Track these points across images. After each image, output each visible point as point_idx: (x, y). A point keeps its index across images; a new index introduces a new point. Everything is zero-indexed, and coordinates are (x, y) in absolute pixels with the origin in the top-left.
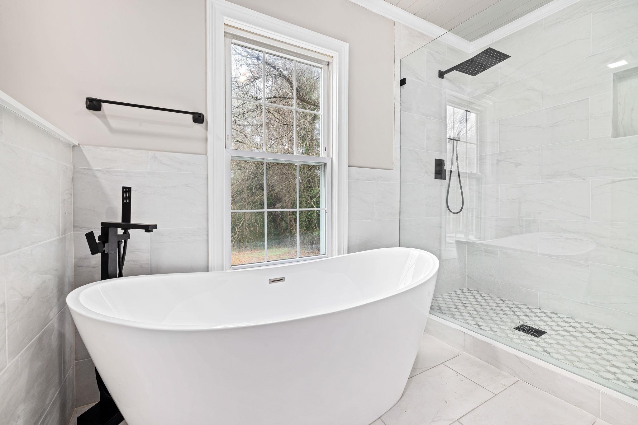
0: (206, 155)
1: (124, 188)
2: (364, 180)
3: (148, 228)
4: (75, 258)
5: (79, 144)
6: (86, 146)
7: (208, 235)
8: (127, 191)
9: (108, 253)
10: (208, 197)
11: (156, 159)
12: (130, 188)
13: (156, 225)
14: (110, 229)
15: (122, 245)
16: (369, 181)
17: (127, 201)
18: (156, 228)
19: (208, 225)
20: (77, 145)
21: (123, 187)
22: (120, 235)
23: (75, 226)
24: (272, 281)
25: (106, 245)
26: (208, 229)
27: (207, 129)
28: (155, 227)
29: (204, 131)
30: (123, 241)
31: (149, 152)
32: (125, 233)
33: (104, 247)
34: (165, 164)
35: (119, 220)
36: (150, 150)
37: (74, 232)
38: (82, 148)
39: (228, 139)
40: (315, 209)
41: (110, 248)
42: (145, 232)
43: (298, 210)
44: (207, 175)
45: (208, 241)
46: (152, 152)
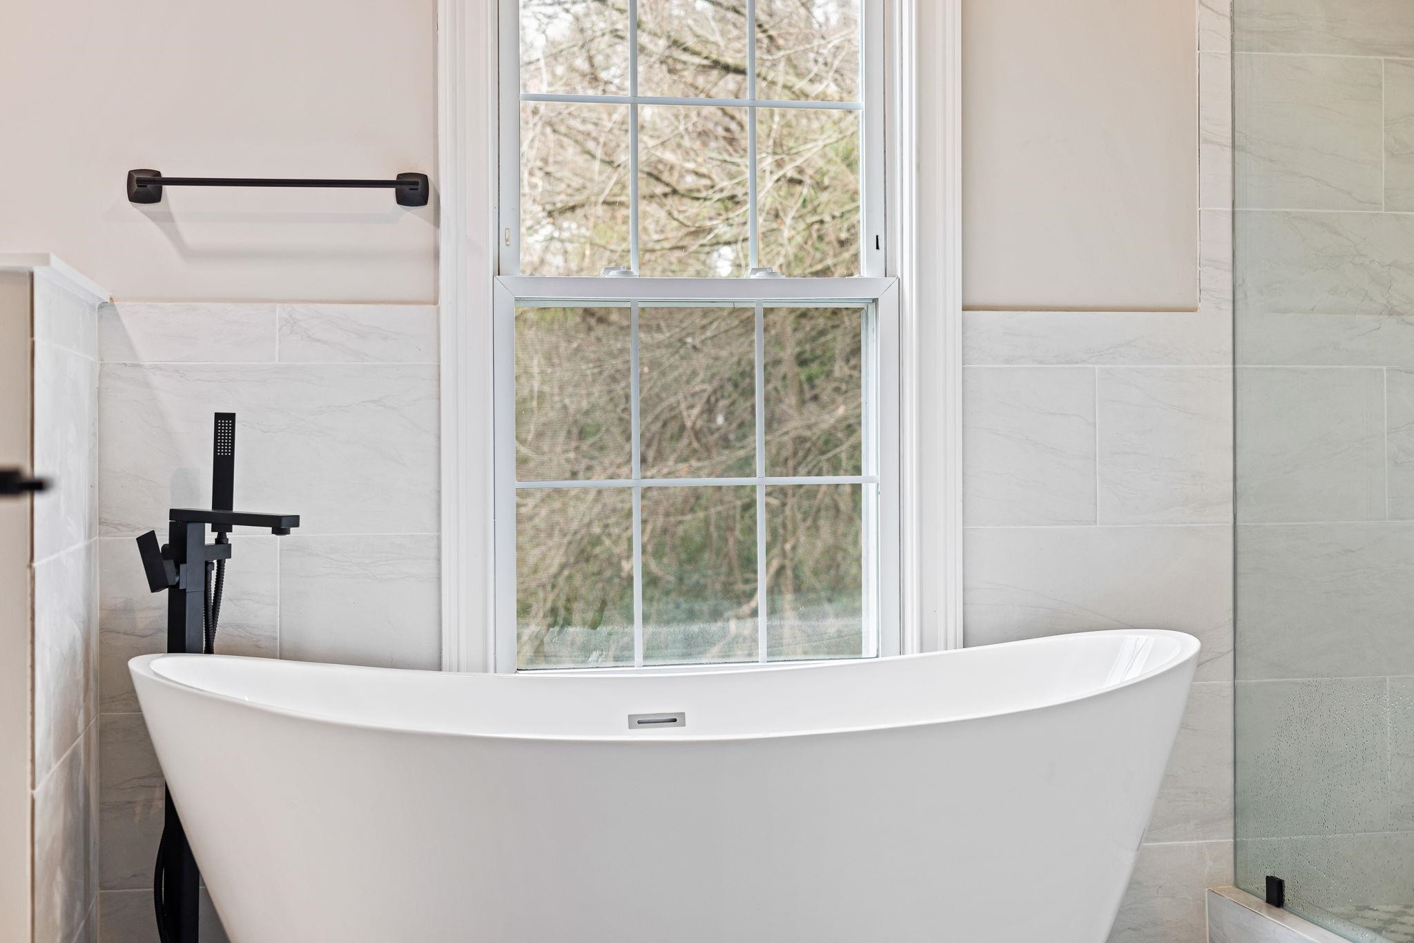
0: (436, 302)
1: (219, 416)
2: (1041, 362)
3: (280, 525)
4: (101, 609)
5: (111, 299)
6: (128, 304)
7: (439, 560)
8: (225, 423)
9: (185, 590)
10: (439, 438)
11: (295, 328)
12: (231, 417)
13: (298, 516)
14: (190, 527)
15: (214, 573)
16: (1068, 363)
17: (224, 452)
18: (297, 525)
19: (439, 530)
20: (109, 301)
21: (216, 414)
22: (210, 546)
23: (103, 520)
24: (639, 723)
25: (182, 567)
26: (439, 538)
27: (437, 223)
28: (295, 521)
29: (429, 227)
30: (215, 561)
31: (278, 306)
32: (219, 541)
33: (178, 573)
34: (318, 341)
35: (206, 505)
36: (278, 301)
37: (101, 538)
38: (120, 310)
39: (507, 240)
40: (846, 480)
41: (188, 577)
42: (273, 533)
43: (761, 480)
44: (439, 366)
45: (439, 579)
46: (286, 305)
